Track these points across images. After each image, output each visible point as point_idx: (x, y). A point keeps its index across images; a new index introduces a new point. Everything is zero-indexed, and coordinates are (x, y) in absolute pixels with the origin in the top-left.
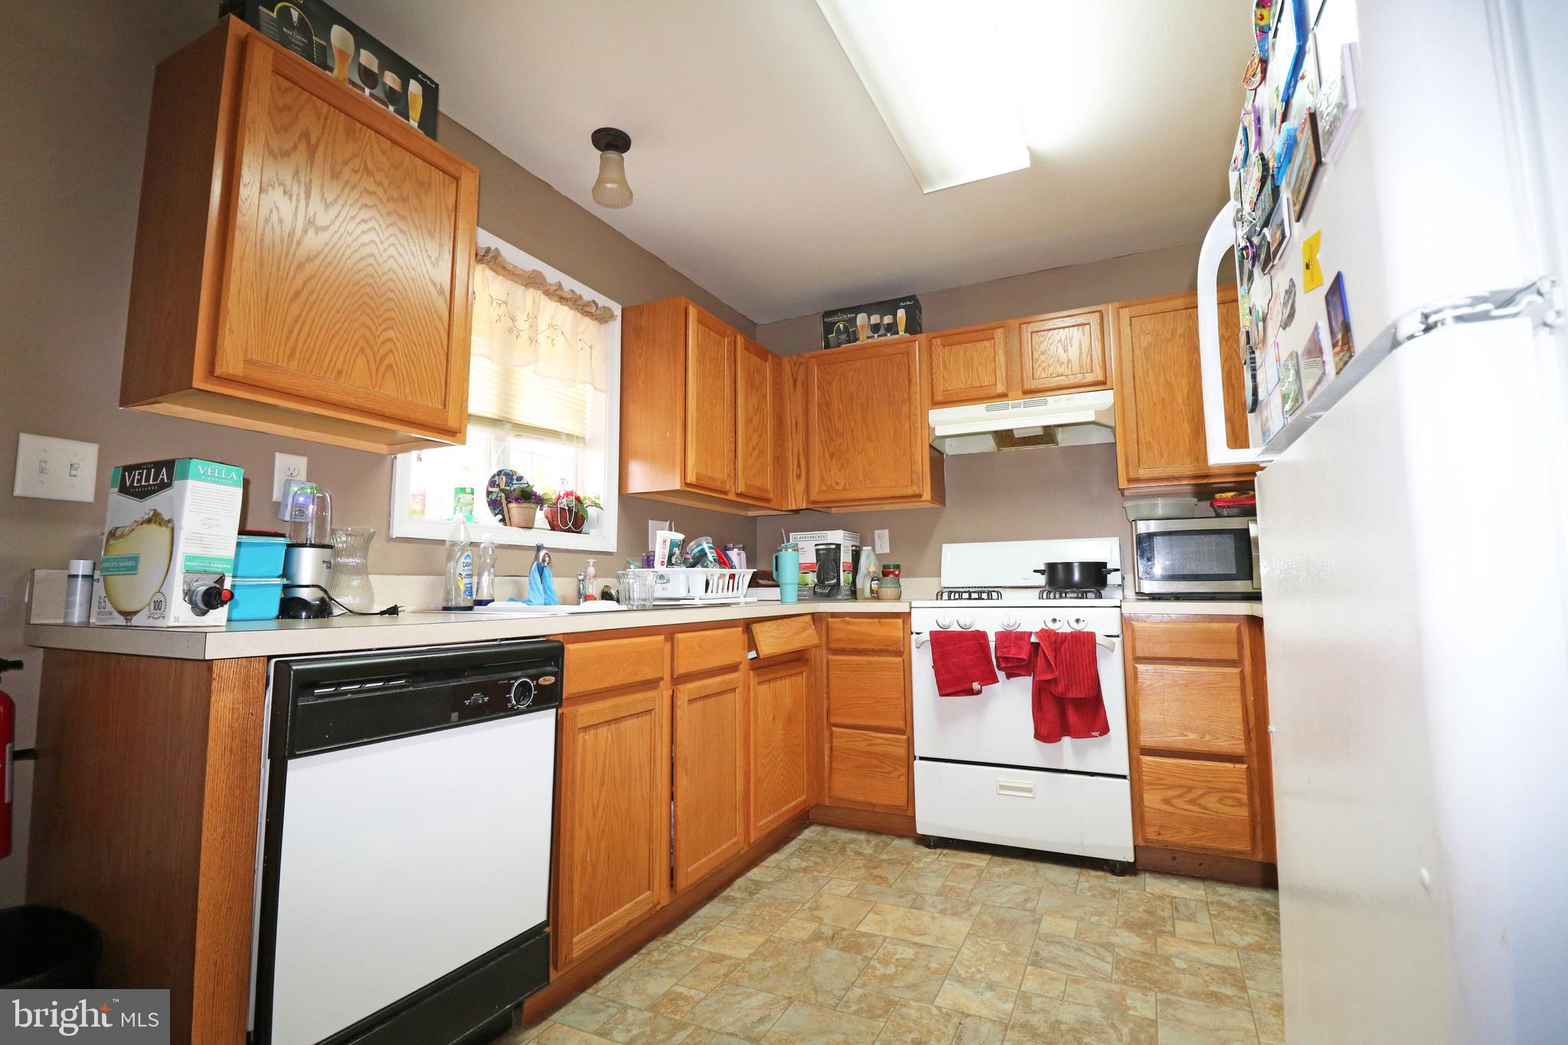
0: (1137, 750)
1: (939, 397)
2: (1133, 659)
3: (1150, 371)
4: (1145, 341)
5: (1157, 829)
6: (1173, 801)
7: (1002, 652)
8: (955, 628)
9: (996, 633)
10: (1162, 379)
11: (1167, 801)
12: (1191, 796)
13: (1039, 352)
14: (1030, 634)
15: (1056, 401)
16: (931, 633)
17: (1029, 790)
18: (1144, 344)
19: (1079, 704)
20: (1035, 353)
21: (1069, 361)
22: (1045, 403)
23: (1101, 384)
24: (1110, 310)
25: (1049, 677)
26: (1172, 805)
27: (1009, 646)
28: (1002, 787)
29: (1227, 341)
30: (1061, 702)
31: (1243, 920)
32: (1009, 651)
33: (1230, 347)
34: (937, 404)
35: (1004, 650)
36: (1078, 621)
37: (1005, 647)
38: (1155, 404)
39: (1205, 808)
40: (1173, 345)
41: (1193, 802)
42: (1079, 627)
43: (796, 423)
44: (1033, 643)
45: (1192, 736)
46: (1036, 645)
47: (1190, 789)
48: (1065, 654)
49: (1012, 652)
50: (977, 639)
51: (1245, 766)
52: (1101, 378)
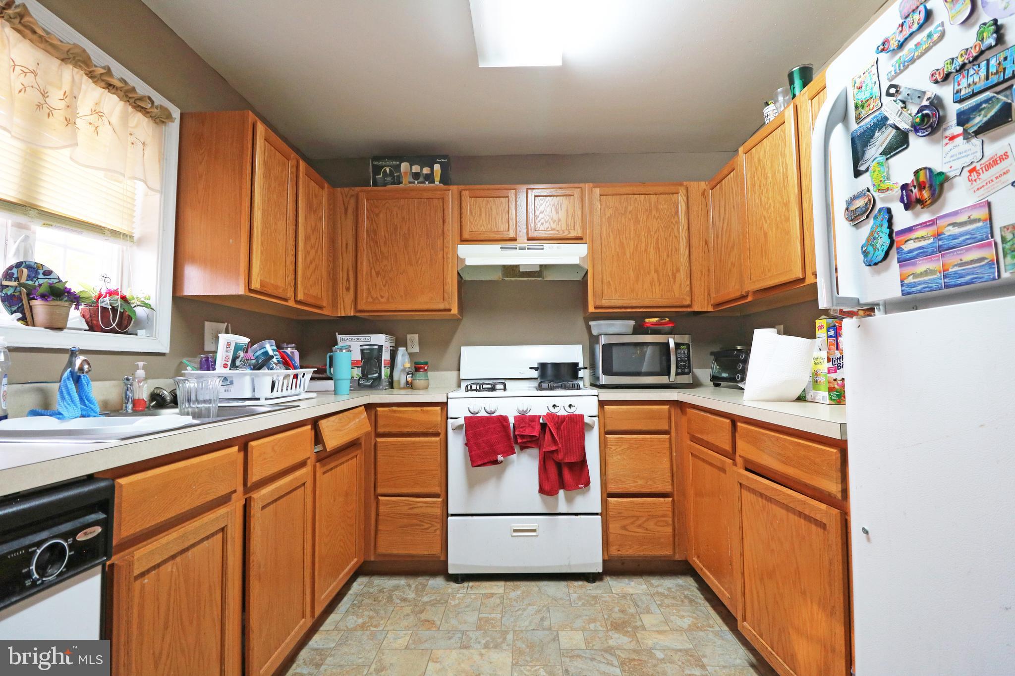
0: (607, 495)
1: (466, 236)
2: (606, 432)
3: (611, 234)
4: (609, 212)
5: (617, 547)
6: (628, 527)
7: (520, 431)
8: (483, 414)
9: (515, 417)
10: (618, 240)
11: (624, 528)
12: (639, 522)
13: (539, 211)
14: (539, 417)
15: (550, 248)
16: (466, 418)
17: (534, 531)
18: (608, 215)
19: (571, 466)
20: (536, 211)
21: (559, 220)
22: (542, 248)
23: (579, 239)
24: (587, 186)
25: (553, 448)
26: (627, 530)
27: (524, 427)
28: (515, 531)
29: (657, 219)
30: (559, 466)
31: (677, 605)
32: (525, 430)
33: (659, 223)
34: (464, 241)
35: (521, 430)
36: (570, 406)
37: (522, 428)
38: (613, 256)
39: (647, 529)
40: (625, 218)
41: (640, 526)
42: (572, 410)
43: (347, 244)
44: (541, 424)
45: (640, 482)
46: (544, 426)
47: (638, 518)
48: (564, 430)
49: (527, 430)
50: (501, 422)
51: (670, 499)
52: (580, 235)
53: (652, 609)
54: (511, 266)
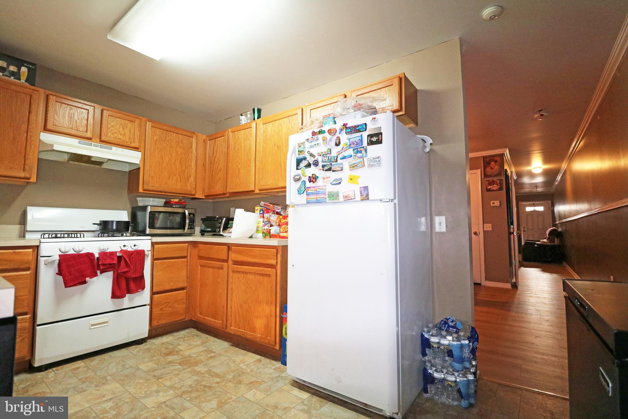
0: (153, 293)
1: (49, 126)
2: (154, 259)
3: (156, 150)
4: (156, 138)
5: (157, 321)
6: (164, 309)
7: (102, 262)
8: (72, 252)
9: (99, 254)
10: (160, 155)
11: (162, 309)
12: (169, 305)
13: (111, 125)
14: (116, 252)
15: (116, 149)
16: (60, 256)
17: (107, 322)
18: (155, 139)
19: (135, 279)
20: (109, 125)
21: (124, 134)
22: (111, 149)
23: (136, 149)
24: (144, 119)
25: (126, 270)
26: (163, 310)
27: (106, 259)
28: (92, 325)
29: (181, 148)
30: (127, 280)
31: (191, 338)
32: (106, 261)
33: (182, 150)
34: (46, 129)
35: (104, 261)
36: (134, 246)
37: (104, 259)
38: (156, 163)
39: (173, 308)
40: (165, 143)
41: (170, 307)
42: (136, 248)
44: (118, 257)
45: (172, 284)
46: (119, 258)
47: (169, 303)
48: (133, 259)
49: (108, 261)
50: (89, 257)
51: (186, 291)
52: (137, 146)
53: (181, 343)
54: (81, 155)
